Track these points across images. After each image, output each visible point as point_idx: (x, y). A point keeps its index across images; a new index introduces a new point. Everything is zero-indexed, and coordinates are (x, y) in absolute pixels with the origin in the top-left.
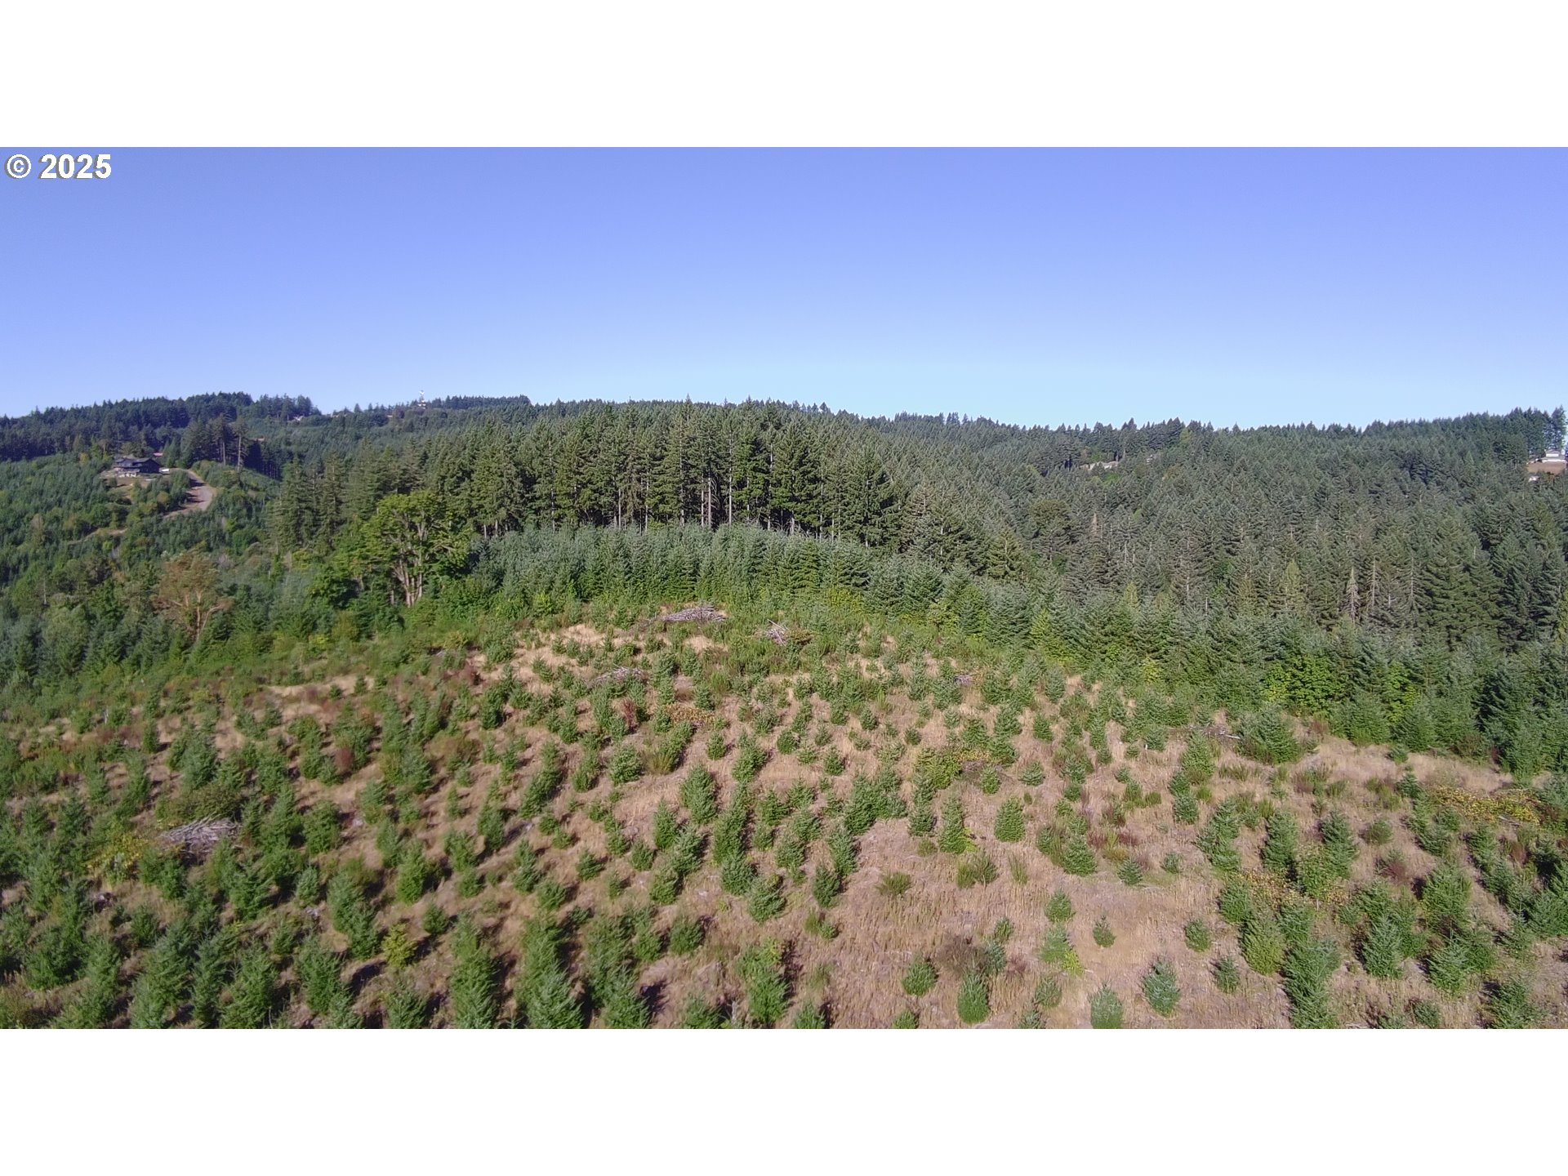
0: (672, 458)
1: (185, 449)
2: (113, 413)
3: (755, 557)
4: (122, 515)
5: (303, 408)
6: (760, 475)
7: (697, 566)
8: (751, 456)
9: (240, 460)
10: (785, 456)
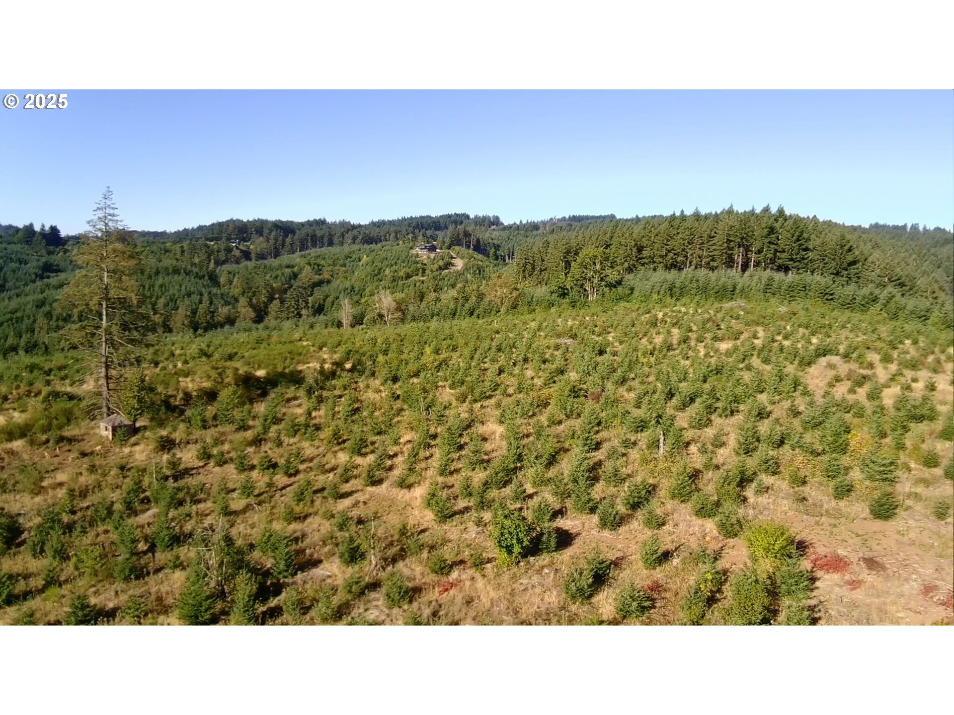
0: (720, 238)
1: (447, 240)
2: (406, 223)
3: (768, 285)
4: (424, 270)
5: (496, 222)
6: (772, 246)
7: (735, 288)
8: (769, 235)
9: (472, 247)
10: (789, 235)
